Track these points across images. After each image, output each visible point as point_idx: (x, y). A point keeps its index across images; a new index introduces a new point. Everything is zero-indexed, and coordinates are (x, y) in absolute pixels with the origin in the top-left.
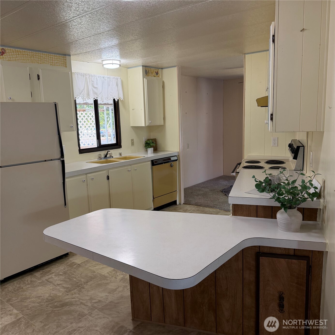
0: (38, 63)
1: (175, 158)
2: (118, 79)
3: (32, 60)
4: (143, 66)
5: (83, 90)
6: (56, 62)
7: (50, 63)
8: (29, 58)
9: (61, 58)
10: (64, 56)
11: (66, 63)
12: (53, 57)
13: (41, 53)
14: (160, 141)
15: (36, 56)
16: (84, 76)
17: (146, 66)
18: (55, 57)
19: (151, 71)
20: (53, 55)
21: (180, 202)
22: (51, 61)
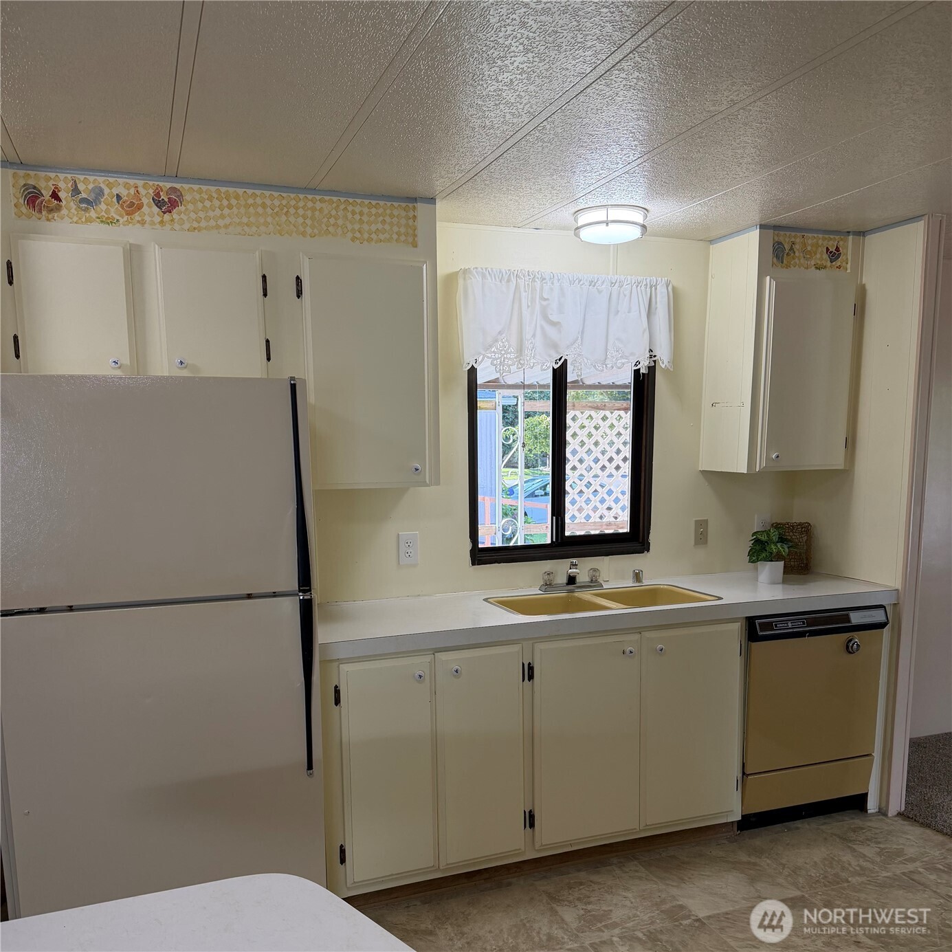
0: (304, 234)
1: (878, 616)
2: (656, 286)
3: (279, 226)
4: (762, 227)
5: (500, 333)
6: (374, 228)
7: (350, 235)
8: (269, 219)
9: (396, 212)
10: (411, 205)
11: (415, 230)
12: (366, 210)
13: (318, 197)
14: (825, 536)
15: (296, 208)
16: (509, 281)
17: (776, 227)
18: (374, 211)
19: (805, 245)
20: (367, 202)
21: (883, 805)
22: (357, 227)
